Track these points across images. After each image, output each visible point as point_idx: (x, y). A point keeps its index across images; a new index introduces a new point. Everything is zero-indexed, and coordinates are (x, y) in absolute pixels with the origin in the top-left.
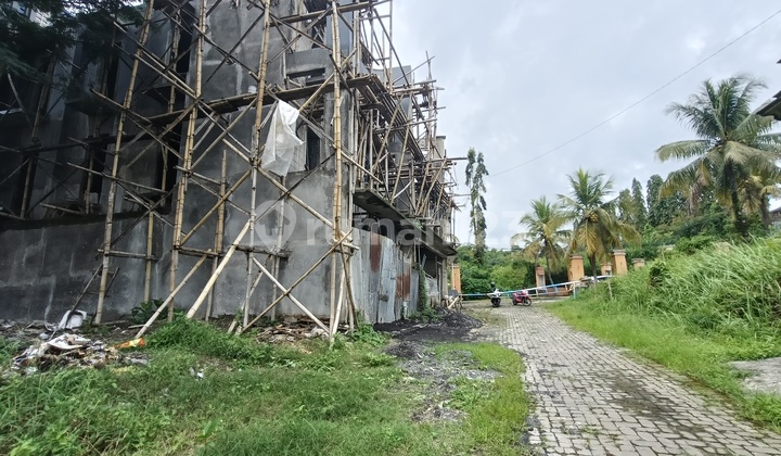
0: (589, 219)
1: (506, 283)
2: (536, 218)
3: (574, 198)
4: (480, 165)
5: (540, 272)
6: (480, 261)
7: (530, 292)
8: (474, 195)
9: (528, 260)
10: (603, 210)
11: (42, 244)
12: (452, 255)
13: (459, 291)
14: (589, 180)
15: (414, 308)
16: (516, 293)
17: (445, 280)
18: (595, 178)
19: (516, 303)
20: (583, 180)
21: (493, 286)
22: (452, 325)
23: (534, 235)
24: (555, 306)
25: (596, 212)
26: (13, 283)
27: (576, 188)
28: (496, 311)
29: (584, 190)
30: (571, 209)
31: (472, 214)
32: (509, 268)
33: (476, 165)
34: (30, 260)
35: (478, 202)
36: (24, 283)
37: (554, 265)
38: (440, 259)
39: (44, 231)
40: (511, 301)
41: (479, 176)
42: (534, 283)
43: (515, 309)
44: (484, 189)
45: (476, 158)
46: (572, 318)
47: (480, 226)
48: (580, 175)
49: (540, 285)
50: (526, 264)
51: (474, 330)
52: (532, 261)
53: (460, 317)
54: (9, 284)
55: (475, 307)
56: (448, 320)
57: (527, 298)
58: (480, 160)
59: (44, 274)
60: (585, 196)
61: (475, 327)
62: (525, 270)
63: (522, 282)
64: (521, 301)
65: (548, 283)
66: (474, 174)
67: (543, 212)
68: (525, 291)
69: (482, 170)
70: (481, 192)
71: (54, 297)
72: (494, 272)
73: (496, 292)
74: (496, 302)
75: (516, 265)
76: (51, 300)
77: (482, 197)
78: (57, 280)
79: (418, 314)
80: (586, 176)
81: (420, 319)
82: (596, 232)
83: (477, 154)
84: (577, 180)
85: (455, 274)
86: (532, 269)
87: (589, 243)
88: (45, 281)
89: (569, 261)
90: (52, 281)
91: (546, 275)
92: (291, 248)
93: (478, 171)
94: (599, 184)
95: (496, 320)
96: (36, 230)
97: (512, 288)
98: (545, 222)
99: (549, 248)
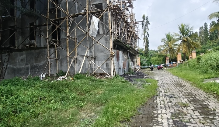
0: (184, 41)
1: (156, 62)
2: (167, 40)
3: (180, 34)
4: (147, 21)
5: (167, 58)
6: (147, 55)
7: (163, 65)
8: (145, 32)
9: (163, 55)
10: (189, 38)
11: (24, 56)
12: (138, 54)
13: (140, 66)
14: (185, 27)
15: (127, 71)
16: (158, 66)
17: (135, 62)
18: (187, 26)
19: (158, 69)
20: (183, 27)
21: (151, 64)
22: (139, 75)
23: (166, 46)
24: (170, 69)
25: (187, 38)
26: (18, 67)
27: (180, 30)
28: (152, 71)
29: (183, 31)
30: (178, 37)
31: (144, 39)
32: (157, 57)
33: (145, 21)
34: (22, 60)
35: (146, 34)
36: (21, 67)
37: (172, 56)
38: (134, 56)
39: (24, 52)
40: (157, 68)
41: (146, 25)
42: (165, 62)
43: (158, 71)
44: (148, 30)
45: (146, 18)
46: (174, 73)
47: (147, 44)
48: (182, 25)
49: (167, 63)
50: (163, 56)
51: (145, 77)
52: (165, 55)
53: (141, 73)
54: (17, 67)
55: (145, 71)
56: (138, 74)
57: (162, 67)
58: (147, 19)
59: (26, 64)
60: (183, 33)
61: (146, 76)
62: (162, 58)
63: (161, 62)
64: (160, 68)
65: (170, 62)
66: (145, 24)
67: (169, 38)
68: (162, 65)
69: (148, 23)
70: (147, 31)
71: (31, 70)
72: (152, 59)
73: (152, 66)
74: (152, 69)
75: (159, 56)
76: (30, 71)
77: (147, 33)
78: (31, 65)
79: (129, 73)
80: (184, 26)
81: (130, 74)
82: (186, 45)
83: (146, 17)
84: (181, 27)
85: (138, 60)
86: (165, 57)
87: (184, 49)
88: (27, 66)
89: (177, 55)
90: (29, 66)
91: (169, 60)
92: (96, 55)
93: (146, 23)
94: (188, 29)
95: (152, 74)
96: (22, 52)
97: (158, 64)
98: (170, 41)
99: (171, 50)
